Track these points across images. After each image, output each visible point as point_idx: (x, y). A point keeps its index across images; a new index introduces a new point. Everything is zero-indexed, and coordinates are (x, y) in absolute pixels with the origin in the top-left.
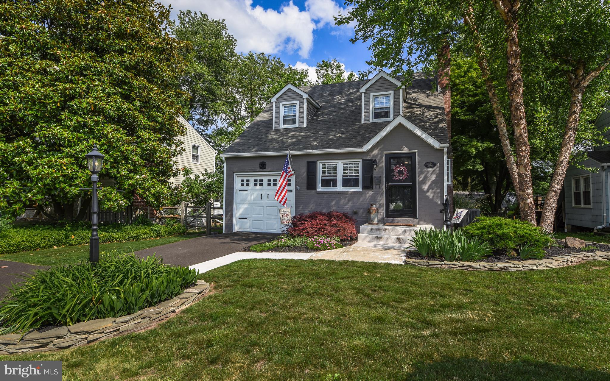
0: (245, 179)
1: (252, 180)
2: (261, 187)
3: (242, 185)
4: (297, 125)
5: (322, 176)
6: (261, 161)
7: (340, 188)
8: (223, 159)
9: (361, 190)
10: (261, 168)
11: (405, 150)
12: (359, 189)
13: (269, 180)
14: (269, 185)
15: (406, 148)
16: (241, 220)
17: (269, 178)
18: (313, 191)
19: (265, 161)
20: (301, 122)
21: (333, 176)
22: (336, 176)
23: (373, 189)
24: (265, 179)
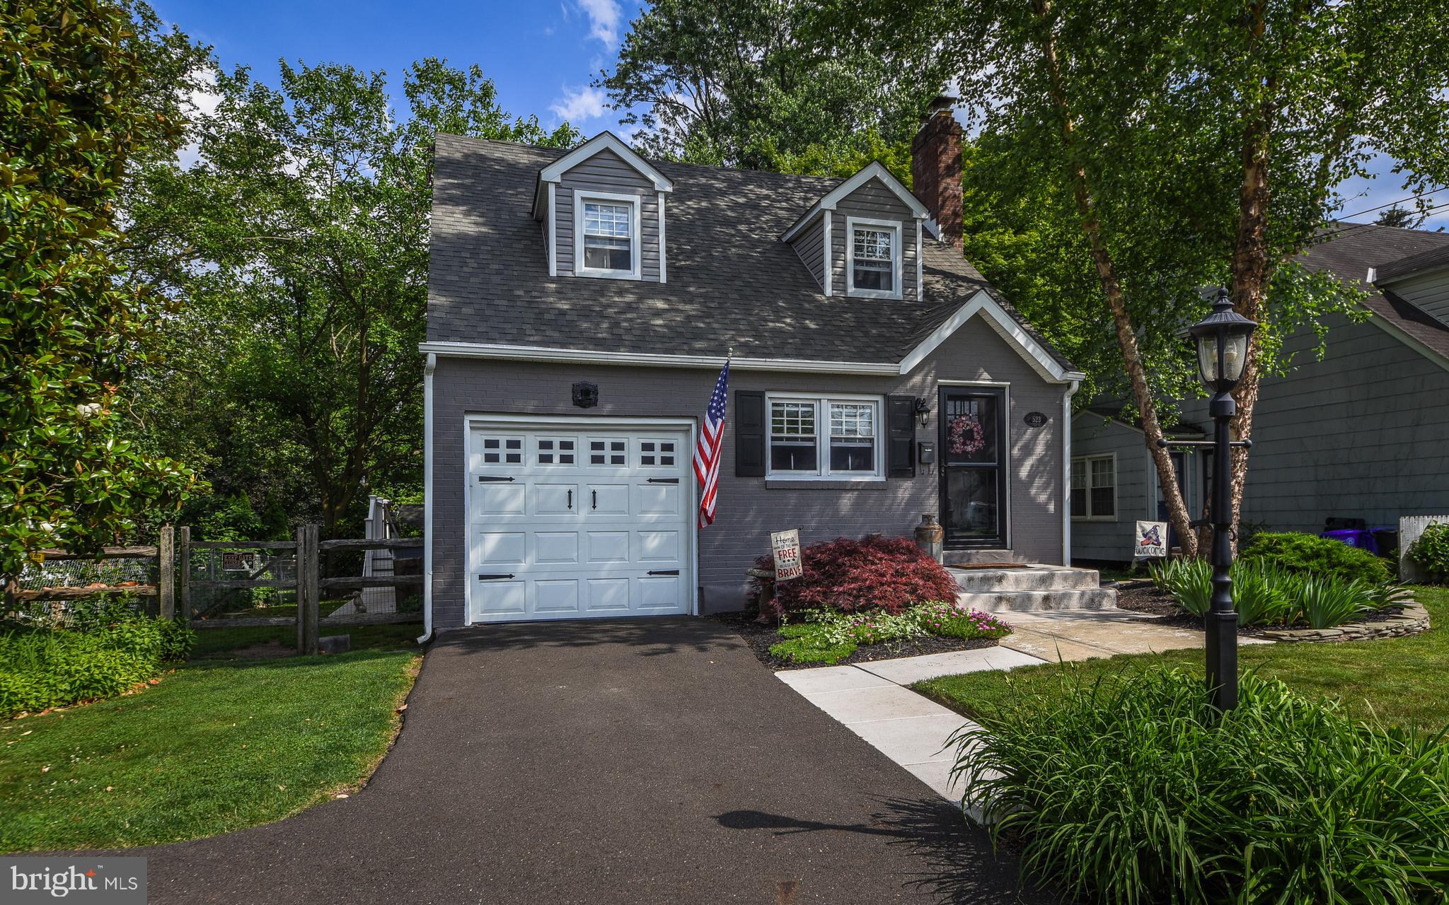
0: (503, 438)
1: (530, 443)
2: (565, 467)
3: (491, 458)
4: (636, 273)
5: (773, 439)
6: (578, 379)
7: (825, 473)
8: (431, 360)
9: (882, 479)
10: (577, 403)
11: (985, 380)
12: (875, 476)
13: (597, 446)
14: (597, 460)
15: (986, 375)
16: (487, 584)
17: (598, 438)
18: (754, 482)
19: (592, 380)
20: (649, 265)
21: (803, 439)
22: (813, 439)
23: (914, 476)
24: (582, 443)
